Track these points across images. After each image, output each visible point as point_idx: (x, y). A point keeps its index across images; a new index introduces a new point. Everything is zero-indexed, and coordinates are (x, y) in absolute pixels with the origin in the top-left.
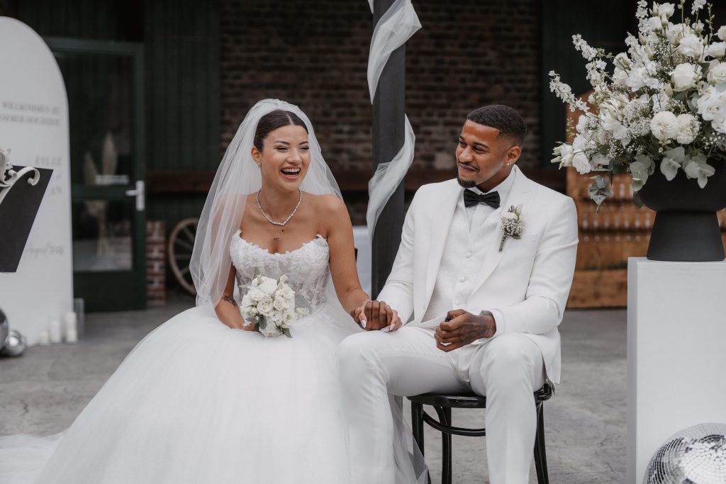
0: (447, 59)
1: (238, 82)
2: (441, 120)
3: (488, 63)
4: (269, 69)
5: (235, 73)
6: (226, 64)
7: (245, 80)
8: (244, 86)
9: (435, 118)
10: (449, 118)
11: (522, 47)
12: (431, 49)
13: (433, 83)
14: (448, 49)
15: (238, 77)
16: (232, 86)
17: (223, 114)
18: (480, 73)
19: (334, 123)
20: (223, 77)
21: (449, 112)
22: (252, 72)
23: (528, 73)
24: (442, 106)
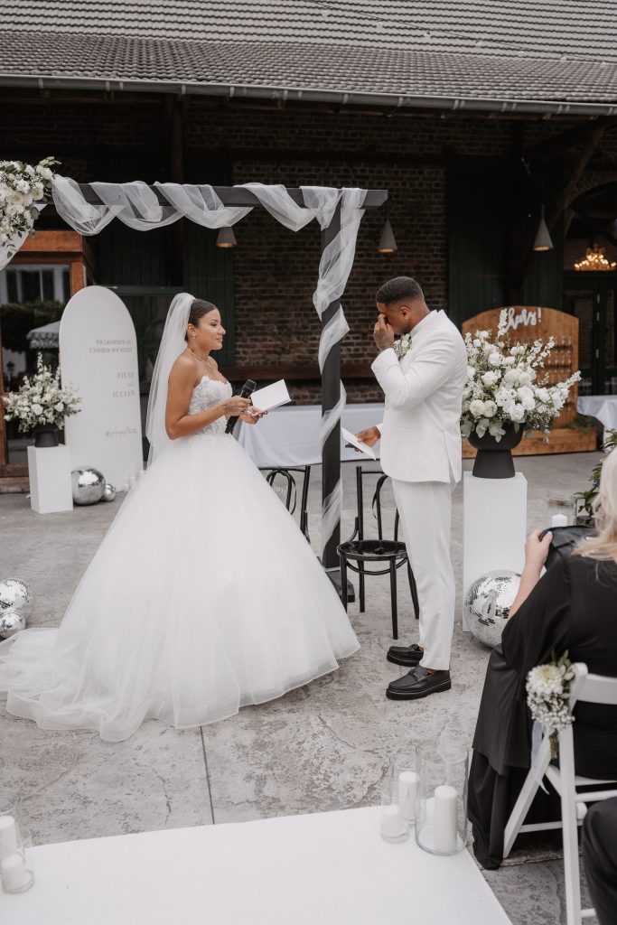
1: (245, 307)
4: (267, 298)
5: (244, 301)
6: (237, 295)
7: (251, 306)
8: (249, 310)
11: (435, 279)
12: (375, 282)
15: (246, 304)
16: (242, 310)
17: (236, 329)
19: (311, 333)
20: (236, 304)
22: (255, 300)
23: (439, 296)
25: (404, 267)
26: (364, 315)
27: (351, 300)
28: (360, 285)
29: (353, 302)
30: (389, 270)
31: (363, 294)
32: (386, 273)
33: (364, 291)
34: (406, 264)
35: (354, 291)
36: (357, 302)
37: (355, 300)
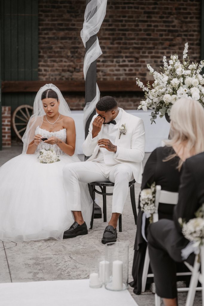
0: (153, 24)
1: (47, 37)
2: (150, 55)
3: (174, 26)
9: (147, 54)
10: (153, 54)
11: (191, 18)
12: (145, 19)
13: (146, 37)
14: (154, 19)
15: (47, 34)
18: (170, 31)
21: (154, 51)
24: (150, 48)
25: (167, 8)
26: (136, 43)
27: (127, 33)
28: (134, 21)
29: (129, 34)
30: (156, 10)
31: (136, 28)
32: (154, 13)
33: (137, 26)
34: (169, 6)
35: (129, 25)
36: (131, 34)
37: (130, 32)
